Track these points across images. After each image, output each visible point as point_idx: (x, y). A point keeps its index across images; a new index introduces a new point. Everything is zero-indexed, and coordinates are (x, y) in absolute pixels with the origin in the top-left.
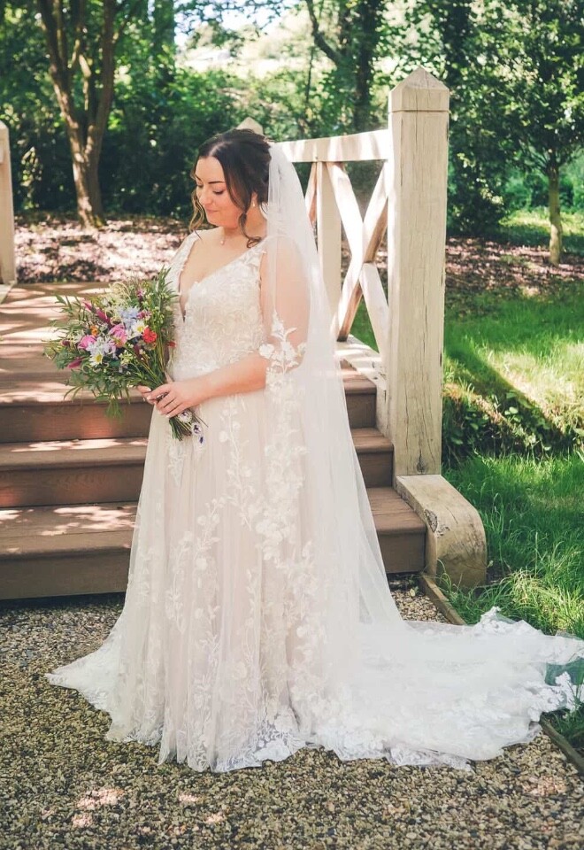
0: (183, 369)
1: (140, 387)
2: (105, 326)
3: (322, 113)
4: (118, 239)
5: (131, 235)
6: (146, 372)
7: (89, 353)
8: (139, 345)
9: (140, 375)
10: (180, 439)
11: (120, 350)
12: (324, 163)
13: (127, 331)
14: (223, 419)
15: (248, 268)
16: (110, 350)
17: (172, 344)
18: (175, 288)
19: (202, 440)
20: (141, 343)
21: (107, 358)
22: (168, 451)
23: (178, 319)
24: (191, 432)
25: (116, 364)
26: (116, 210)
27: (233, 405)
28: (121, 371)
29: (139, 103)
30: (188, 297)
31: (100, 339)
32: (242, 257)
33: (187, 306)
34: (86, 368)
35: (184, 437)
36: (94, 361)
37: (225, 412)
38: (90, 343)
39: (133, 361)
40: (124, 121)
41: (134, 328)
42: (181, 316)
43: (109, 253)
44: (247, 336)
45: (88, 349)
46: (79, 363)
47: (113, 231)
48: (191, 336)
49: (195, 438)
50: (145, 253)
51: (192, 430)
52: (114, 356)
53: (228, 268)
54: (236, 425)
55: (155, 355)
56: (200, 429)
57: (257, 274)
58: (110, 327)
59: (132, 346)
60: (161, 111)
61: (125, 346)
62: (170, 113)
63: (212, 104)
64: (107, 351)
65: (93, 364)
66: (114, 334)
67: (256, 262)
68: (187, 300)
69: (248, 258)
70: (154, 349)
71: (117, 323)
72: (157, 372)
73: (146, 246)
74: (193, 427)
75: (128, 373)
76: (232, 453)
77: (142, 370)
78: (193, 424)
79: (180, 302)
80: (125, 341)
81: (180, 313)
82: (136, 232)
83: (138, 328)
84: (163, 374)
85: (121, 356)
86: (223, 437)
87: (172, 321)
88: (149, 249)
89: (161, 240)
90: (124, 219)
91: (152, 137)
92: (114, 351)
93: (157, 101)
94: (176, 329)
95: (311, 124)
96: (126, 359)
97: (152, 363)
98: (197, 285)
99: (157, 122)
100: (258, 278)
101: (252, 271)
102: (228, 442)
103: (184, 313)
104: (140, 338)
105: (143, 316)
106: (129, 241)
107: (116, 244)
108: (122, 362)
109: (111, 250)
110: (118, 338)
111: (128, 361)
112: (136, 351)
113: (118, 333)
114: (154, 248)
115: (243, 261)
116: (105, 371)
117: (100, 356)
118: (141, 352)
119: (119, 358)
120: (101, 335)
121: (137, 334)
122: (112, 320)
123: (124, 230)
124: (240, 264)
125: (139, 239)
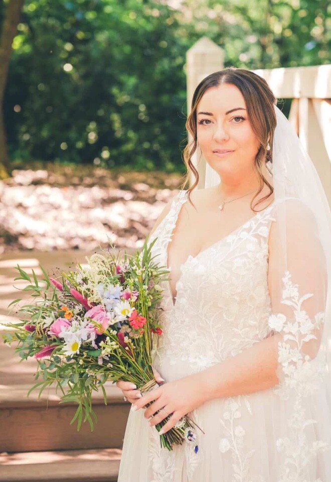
0: (173, 362)
1: (122, 383)
2: (79, 308)
3: (293, 27)
4: (29, 195)
5: (45, 189)
6: (130, 365)
7: (62, 340)
8: (122, 331)
9: (123, 368)
10: (170, 448)
11: (100, 338)
12: (310, 100)
13: (109, 314)
14: (223, 423)
15: (255, 240)
16: (89, 337)
17: (158, 331)
18: (163, 263)
19: (197, 449)
20: (125, 329)
21: (86, 347)
22: (152, 463)
23: (166, 302)
24: (183, 440)
25: (95, 354)
26: (22, 157)
27: (234, 407)
28: (100, 363)
29: (49, 16)
30: (180, 274)
31: (74, 323)
32: (246, 226)
33: (179, 286)
34: (58, 360)
35: (174, 446)
36: (69, 350)
37: (226, 415)
38: (63, 328)
39: (115, 351)
40: (30, 39)
41: (117, 310)
42: (171, 297)
43: (18, 214)
44: (252, 322)
45: (61, 335)
46: (49, 352)
47: (21, 185)
48: (182, 322)
49: (188, 448)
50: (66, 215)
51: (186, 436)
52: (94, 345)
53: (230, 238)
54: (239, 431)
55: (141, 344)
56: (194, 436)
57: (265, 246)
58: (86, 309)
59: (115, 333)
60: (78, 25)
61: (106, 332)
62: (91, 29)
63: (148, 19)
64: (85, 338)
65: (67, 354)
66: (92, 317)
67: (264, 231)
68: (178, 279)
69: (254, 227)
70: (141, 336)
71: (95, 304)
72: (143, 366)
73: (65, 204)
74: (186, 433)
75: (110, 365)
76: (235, 466)
77: (125, 362)
78: (187, 430)
79: (169, 279)
80: (106, 327)
81: (169, 293)
82: (52, 185)
83: (123, 310)
84: (150, 368)
85: (102, 344)
86: (224, 445)
87: (159, 304)
88: (70, 208)
89: (85, 196)
90: (34, 169)
91: (67, 61)
92: (93, 338)
93: (72, 13)
94: (163, 313)
95: (281, 42)
96: (109, 347)
97: (138, 354)
98: (192, 261)
99: (72, 39)
100: (266, 251)
101: (260, 243)
102: (230, 452)
103: (174, 294)
104: (125, 323)
105: (128, 296)
106: (44, 199)
107: (27, 202)
108: (103, 352)
109: (21, 209)
110: (99, 323)
111: (109, 350)
112: (120, 338)
113: (97, 317)
114: (76, 207)
115: (249, 230)
116: (81, 362)
117: (76, 344)
118: (126, 340)
119: (99, 347)
120: (76, 319)
121: (122, 318)
122: (90, 300)
123: (36, 183)
124: (244, 235)
125: (55, 195)
